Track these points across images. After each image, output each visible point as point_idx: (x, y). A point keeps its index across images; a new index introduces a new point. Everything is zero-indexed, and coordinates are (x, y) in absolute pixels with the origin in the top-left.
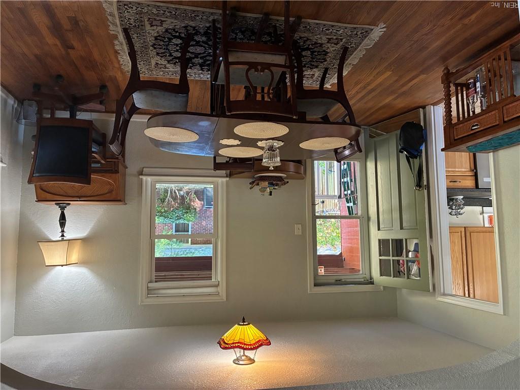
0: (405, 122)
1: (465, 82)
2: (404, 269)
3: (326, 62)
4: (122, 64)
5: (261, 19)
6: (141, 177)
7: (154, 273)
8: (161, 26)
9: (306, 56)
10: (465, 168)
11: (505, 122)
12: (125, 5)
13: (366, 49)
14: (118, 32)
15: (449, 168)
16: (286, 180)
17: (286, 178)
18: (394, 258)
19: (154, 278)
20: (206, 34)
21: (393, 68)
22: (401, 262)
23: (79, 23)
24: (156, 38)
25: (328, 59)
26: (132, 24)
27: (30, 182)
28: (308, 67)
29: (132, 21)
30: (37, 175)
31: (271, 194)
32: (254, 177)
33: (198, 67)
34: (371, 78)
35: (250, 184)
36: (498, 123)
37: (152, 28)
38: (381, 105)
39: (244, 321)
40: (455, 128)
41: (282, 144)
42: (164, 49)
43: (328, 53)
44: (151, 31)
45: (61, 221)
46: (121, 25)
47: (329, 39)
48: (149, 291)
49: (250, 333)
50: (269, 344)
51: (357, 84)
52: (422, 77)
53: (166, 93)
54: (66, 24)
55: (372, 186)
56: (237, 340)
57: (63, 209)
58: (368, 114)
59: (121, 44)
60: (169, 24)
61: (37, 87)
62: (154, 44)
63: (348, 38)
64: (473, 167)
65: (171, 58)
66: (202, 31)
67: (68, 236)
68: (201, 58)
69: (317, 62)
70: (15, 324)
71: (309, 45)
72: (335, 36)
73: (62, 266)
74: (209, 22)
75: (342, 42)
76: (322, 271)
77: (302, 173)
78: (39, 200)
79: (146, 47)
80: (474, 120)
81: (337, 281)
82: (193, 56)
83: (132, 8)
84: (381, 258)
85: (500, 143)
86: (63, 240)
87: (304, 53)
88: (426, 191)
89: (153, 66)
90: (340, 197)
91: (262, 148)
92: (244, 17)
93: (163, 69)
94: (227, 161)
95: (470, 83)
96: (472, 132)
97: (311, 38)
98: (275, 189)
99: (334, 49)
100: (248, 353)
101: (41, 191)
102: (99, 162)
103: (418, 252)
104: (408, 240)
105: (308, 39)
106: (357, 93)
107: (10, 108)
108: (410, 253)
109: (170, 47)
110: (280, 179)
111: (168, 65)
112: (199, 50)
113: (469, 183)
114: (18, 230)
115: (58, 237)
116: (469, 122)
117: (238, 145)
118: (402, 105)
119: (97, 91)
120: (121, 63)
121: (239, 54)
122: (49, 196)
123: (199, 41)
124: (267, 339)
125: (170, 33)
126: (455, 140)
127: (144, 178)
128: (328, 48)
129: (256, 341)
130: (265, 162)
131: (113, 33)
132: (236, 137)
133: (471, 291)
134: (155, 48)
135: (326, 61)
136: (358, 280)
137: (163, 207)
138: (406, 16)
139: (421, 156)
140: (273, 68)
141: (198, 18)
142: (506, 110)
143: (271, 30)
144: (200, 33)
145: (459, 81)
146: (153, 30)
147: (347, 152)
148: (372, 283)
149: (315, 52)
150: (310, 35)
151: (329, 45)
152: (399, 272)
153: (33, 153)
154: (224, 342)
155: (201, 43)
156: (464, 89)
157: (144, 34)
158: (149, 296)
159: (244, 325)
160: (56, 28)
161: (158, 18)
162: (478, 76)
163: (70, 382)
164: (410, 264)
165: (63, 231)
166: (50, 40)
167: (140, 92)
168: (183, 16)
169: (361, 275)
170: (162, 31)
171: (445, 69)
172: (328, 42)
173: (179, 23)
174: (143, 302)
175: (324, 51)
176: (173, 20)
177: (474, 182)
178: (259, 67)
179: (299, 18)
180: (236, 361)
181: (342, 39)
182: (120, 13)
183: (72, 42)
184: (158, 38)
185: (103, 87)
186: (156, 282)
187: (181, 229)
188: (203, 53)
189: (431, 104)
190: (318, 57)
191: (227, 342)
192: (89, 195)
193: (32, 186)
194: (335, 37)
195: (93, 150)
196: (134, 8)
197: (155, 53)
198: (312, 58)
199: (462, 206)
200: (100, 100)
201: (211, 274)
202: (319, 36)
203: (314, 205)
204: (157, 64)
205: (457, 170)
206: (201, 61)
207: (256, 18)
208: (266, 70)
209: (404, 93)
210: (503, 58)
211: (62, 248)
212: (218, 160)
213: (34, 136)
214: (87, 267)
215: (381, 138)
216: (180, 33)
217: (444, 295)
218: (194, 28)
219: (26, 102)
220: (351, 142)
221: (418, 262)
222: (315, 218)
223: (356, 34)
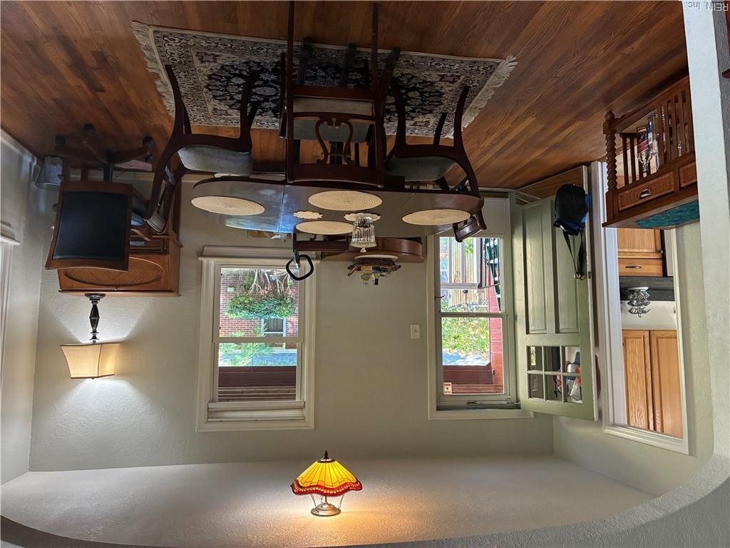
0: (563, 184)
1: (635, 132)
2: (561, 388)
3: (442, 106)
4: (169, 110)
5: (345, 52)
6: (200, 259)
7: (218, 389)
8: (214, 62)
9: (414, 98)
10: (648, 249)
11: (681, 189)
12: (164, 36)
13: (494, 89)
14: (160, 70)
15: (624, 248)
16: (398, 264)
17: (397, 261)
18: (547, 373)
19: (216, 396)
20: (274, 71)
21: (536, 113)
22: (558, 378)
23: (108, 59)
24: (210, 77)
25: (445, 102)
26: (176, 60)
27: (48, 266)
28: (419, 112)
29: (176, 56)
30: (58, 257)
31: (376, 283)
32: (353, 260)
33: (270, 113)
34: (507, 126)
35: (349, 268)
36: (673, 190)
37: (203, 64)
38: (527, 161)
39: (327, 457)
40: (620, 195)
41: (379, 218)
42: (222, 91)
43: (443, 94)
44: (202, 69)
45: (93, 318)
46: (163, 61)
47: (442, 77)
48: (211, 413)
49: (335, 472)
50: (360, 488)
51: (489, 133)
52: (578, 124)
53: (221, 151)
54: (91, 61)
55: (519, 272)
56: (315, 482)
57: (95, 301)
58: (512, 172)
59: (165, 85)
60: (225, 59)
61: (60, 139)
62: (209, 85)
63: (468, 75)
64: (659, 247)
65: (232, 102)
66: (270, 68)
67: (101, 338)
68: (273, 101)
69: (430, 105)
70: (30, 455)
71: (416, 84)
72: (449, 72)
73: (93, 378)
74: (278, 56)
75: (461, 80)
76: (448, 389)
77: (421, 254)
78: (64, 290)
79: (198, 89)
80: (644, 185)
81: (469, 403)
82: (262, 99)
83: (174, 40)
84: (530, 372)
85: (680, 216)
86: (94, 343)
87: (410, 94)
88: (589, 281)
89: (210, 112)
90: (480, 286)
91: (352, 223)
92: (322, 50)
93: (224, 116)
94: (311, 239)
95: (642, 133)
96: (640, 202)
97: (417, 75)
98: (383, 276)
99: (450, 88)
100: (332, 500)
101: (66, 278)
102: (141, 239)
103: (579, 364)
104: (566, 348)
105: (413, 77)
106: (493, 145)
107: (26, 168)
108: (570, 366)
109: (230, 89)
110: (390, 262)
111: (230, 111)
112: (269, 91)
113: (655, 269)
114: (37, 329)
115: (87, 339)
116: (637, 188)
117: (319, 220)
118: (557, 161)
119: (139, 144)
120: (169, 108)
121: (310, 102)
122: (76, 285)
123: (267, 81)
124: (358, 481)
125: (227, 71)
126: (620, 212)
127: (205, 260)
128: (442, 87)
129: (341, 484)
130: (355, 242)
131: (153, 71)
132: (315, 209)
133: (658, 421)
134: (210, 90)
135: (442, 104)
136: (499, 403)
137: (247, 297)
138: (542, 46)
139: (583, 232)
140: (352, 121)
141: (262, 52)
142: (684, 171)
143: (362, 66)
144: (267, 70)
145: (627, 130)
146: (205, 67)
147: (467, 230)
148: (518, 407)
149: (426, 92)
150: (416, 71)
151: (443, 84)
152: (556, 392)
153: (53, 227)
154: (299, 485)
155: (270, 83)
156: (635, 140)
157: (195, 72)
158: (209, 420)
159: (326, 462)
160: (78, 65)
161: (209, 53)
162: (650, 123)
163: (91, 533)
164: (568, 381)
165: (95, 332)
166: (72, 80)
167: (186, 150)
168: (242, 49)
169: (504, 395)
170: (216, 68)
171: (608, 113)
172: (441, 80)
173: (237, 57)
174: (200, 429)
175: (437, 91)
176: (229, 55)
177: (660, 267)
178: (334, 120)
179: (397, 50)
180: (315, 512)
181: (459, 77)
182: (159, 46)
183: (101, 83)
184: (213, 77)
185: (147, 139)
186: (220, 400)
187: (272, 328)
188: (275, 96)
189: (598, 160)
190: (432, 99)
191: (301, 484)
192: (129, 283)
193: (54, 272)
194: (449, 74)
195: (133, 223)
196: (177, 40)
197: (211, 96)
198: (423, 101)
199: (646, 301)
200: (145, 156)
201: (295, 391)
202: (427, 73)
203: (437, 297)
204: (215, 109)
205: (636, 250)
206: (273, 105)
207: (339, 51)
208: (343, 123)
209: (556, 146)
210: (680, 100)
211: (93, 353)
212: (300, 238)
213: (55, 205)
214: (127, 380)
215: (534, 205)
216: (240, 70)
217: (614, 425)
218: (259, 64)
219: (48, 160)
220: (472, 215)
221: (579, 378)
222: (439, 315)
223: (478, 70)
